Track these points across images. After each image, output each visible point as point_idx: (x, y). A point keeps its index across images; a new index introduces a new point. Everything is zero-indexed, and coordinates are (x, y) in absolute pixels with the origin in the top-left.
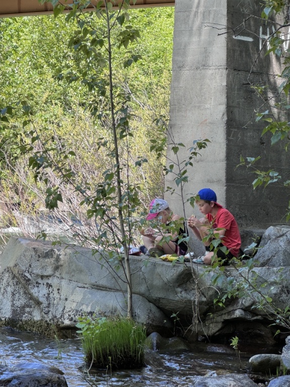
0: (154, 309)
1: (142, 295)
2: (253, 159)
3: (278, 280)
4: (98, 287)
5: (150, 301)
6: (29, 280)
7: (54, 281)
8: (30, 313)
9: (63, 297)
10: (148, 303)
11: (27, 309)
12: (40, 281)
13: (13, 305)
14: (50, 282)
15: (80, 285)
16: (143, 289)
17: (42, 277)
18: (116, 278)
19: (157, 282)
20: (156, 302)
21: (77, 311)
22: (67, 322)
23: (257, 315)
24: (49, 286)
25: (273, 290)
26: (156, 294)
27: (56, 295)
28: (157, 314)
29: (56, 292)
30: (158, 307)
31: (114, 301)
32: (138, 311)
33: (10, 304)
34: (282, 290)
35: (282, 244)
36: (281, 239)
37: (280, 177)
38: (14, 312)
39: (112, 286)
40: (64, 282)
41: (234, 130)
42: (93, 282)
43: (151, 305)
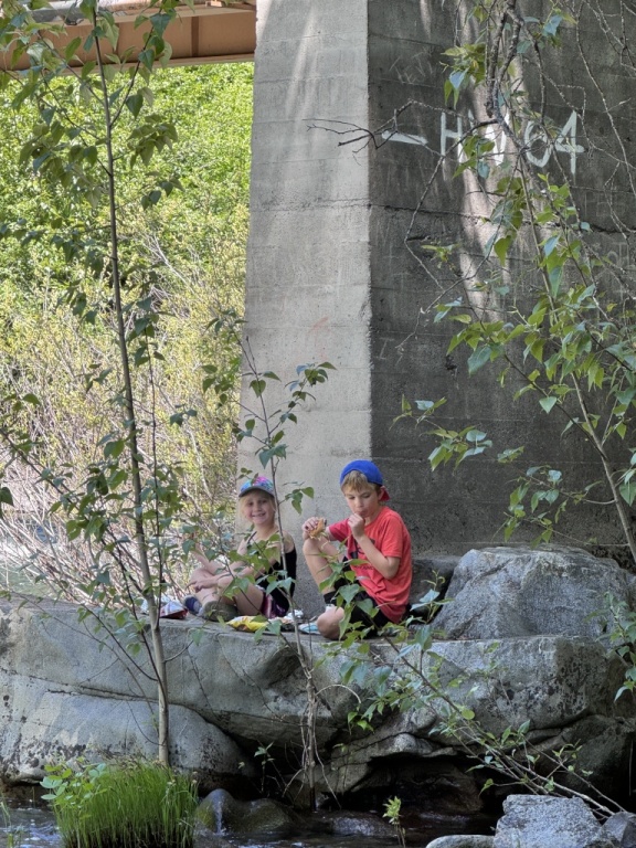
0: (217, 736)
1: (190, 706)
2: (430, 405)
3: (487, 669)
4: (94, 692)
5: (207, 720)
9: (16, 715)
10: (202, 724)
15: (54, 686)
16: (192, 693)
18: (133, 669)
19: (223, 678)
20: (220, 722)
21: (48, 745)
22: (26, 770)
23: (443, 746)
25: (478, 691)
26: (222, 705)
27: (2, 711)
28: (224, 747)
30: (226, 733)
31: (129, 722)
32: (181, 743)
34: (497, 692)
35: (496, 588)
36: (495, 577)
37: (489, 443)
39: (125, 689)
40: (18, 682)
41: (387, 339)
42: (82, 679)
43: (211, 727)
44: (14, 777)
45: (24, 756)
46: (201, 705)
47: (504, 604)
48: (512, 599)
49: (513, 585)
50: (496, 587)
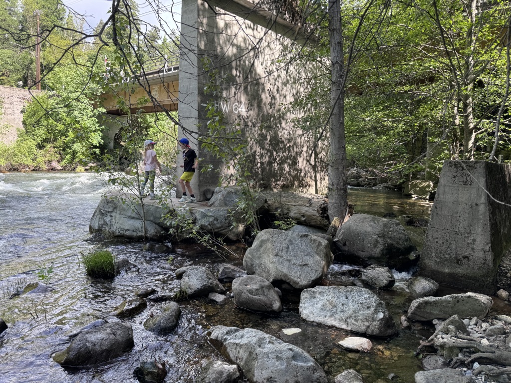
0: (158, 227)
1: (151, 221)
3: (213, 215)
4: (132, 218)
6: (103, 213)
7: (113, 214)
8: (105, 228)
9: (117, 222)
10: (154, 225)
11: (104, 226)
12: (108, 214)
13: (99, 224)
14: (112, 214)
15: (124, 216)
16: (152, 218)
17: (109, 212)
18: (138, 214)
20: (159, 224)
21: (122, 229)
22: (117, 233)
24: (111, 216)
25: (210, 219)
26: (158, 221)
27: (114, 221)
28: (159, 229)
29: (114, 219)
31: (138, 224)
32: (149, 229)
33: (98, 223)
34: (215, 219)
38: (99, 227)
40: (117, 215)
42: (129, 215)
43: (156, 225)
44: (115, 235)
45: (117, 231)
46: (154, 221)
47: (220, 199)
48: (222, 198)
49: (223, 195)
50: (220, 196)
